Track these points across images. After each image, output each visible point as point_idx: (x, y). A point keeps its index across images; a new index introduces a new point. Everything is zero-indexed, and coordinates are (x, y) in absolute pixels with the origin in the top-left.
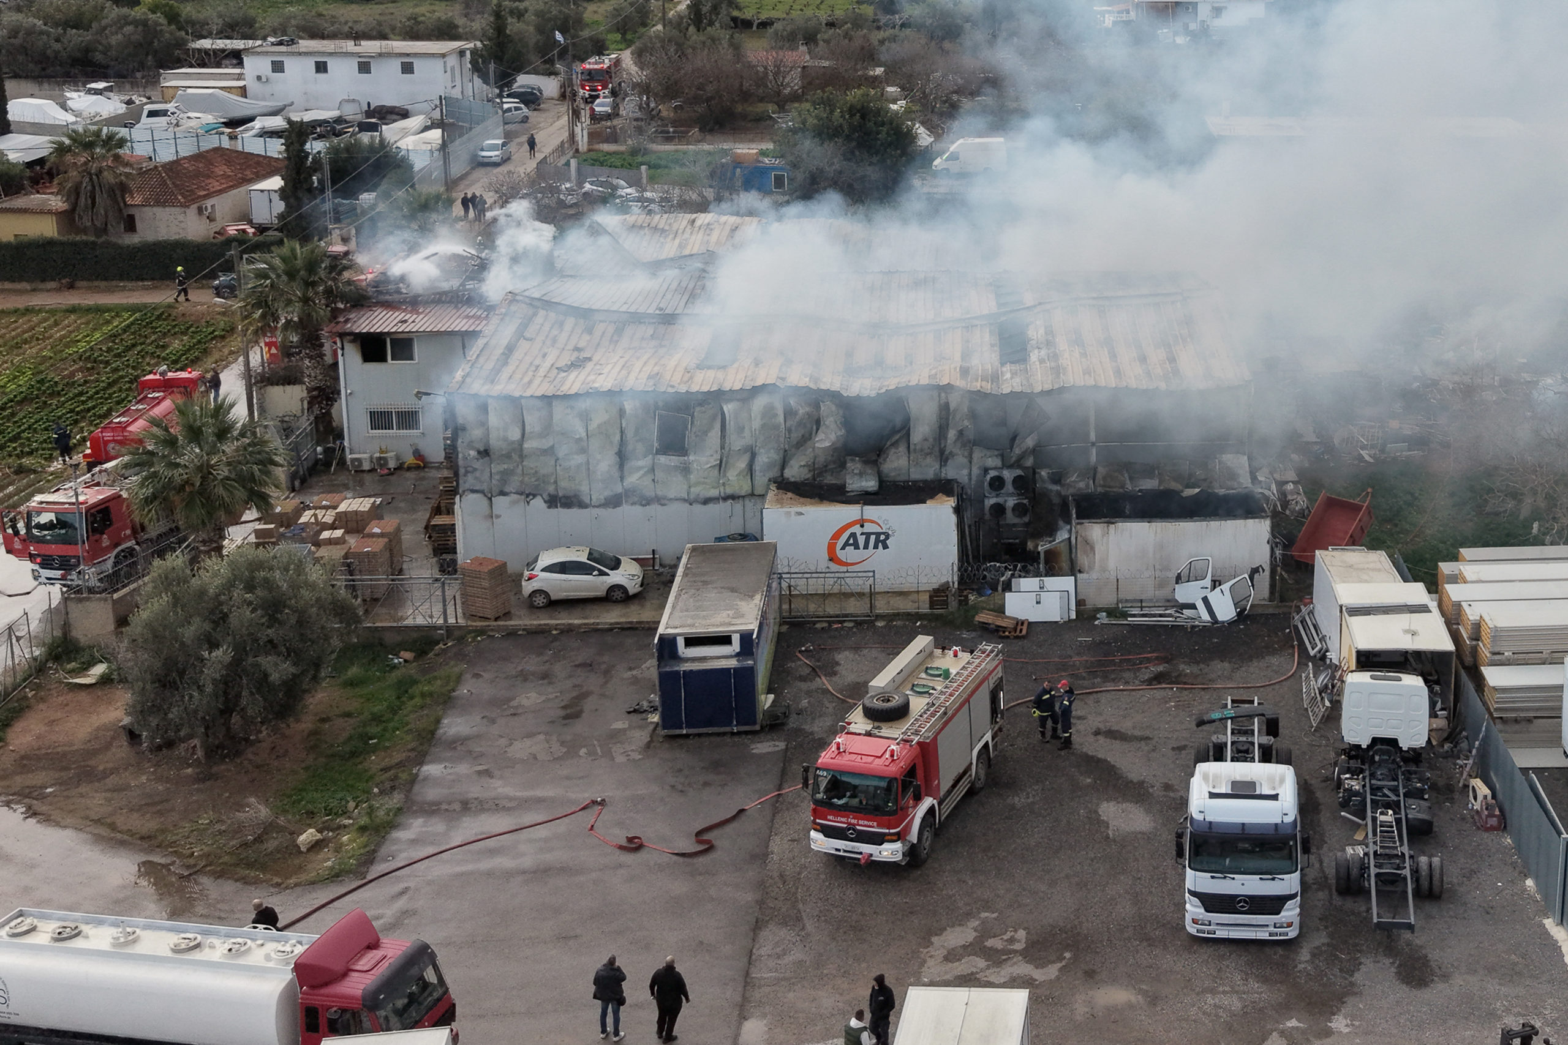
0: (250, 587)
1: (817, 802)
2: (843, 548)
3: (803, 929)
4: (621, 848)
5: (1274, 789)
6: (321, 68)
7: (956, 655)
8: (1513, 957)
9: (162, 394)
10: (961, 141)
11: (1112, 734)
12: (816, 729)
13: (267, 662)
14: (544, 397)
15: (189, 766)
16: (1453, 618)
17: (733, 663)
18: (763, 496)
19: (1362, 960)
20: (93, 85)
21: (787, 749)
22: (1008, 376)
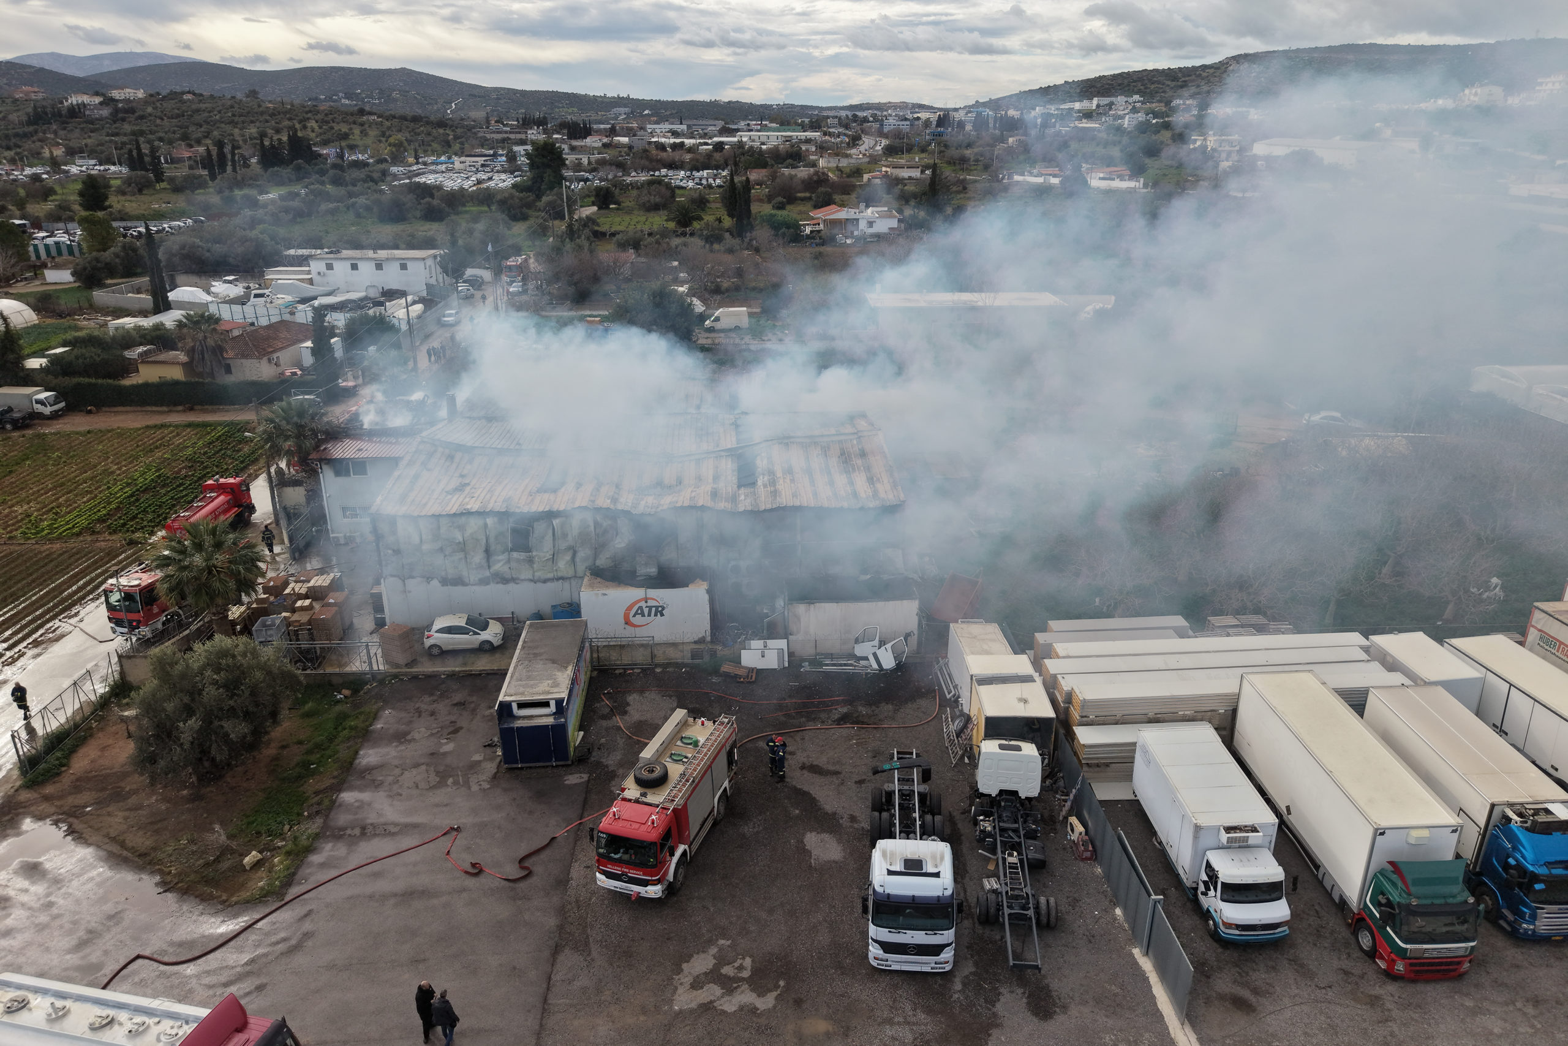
0: (218, 669)
1: (599, 854)
2: (634, 616)
3: (589, 954)
4: (467, 872)
5: (936, 866)
6: (354, 267)
7: (703, 724)
8: (1113, 987)
9: (215, 494)
10: (721, 310)
11: (815, 769)
12: (610, 762)
13: (227, 725)
14: (433, 515)
15: (186, 787)
16: (1051, 686)
17: (550, 721)
18: (582, 578)
19: (1001, 990)
20: (227, 278)
21: (589, 781)
22: (742, 497)
